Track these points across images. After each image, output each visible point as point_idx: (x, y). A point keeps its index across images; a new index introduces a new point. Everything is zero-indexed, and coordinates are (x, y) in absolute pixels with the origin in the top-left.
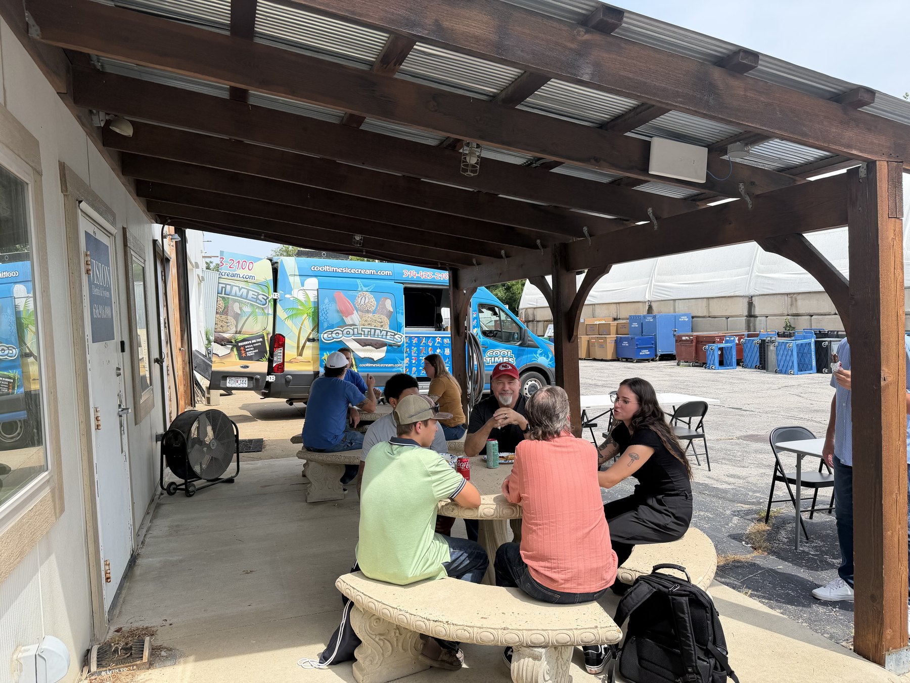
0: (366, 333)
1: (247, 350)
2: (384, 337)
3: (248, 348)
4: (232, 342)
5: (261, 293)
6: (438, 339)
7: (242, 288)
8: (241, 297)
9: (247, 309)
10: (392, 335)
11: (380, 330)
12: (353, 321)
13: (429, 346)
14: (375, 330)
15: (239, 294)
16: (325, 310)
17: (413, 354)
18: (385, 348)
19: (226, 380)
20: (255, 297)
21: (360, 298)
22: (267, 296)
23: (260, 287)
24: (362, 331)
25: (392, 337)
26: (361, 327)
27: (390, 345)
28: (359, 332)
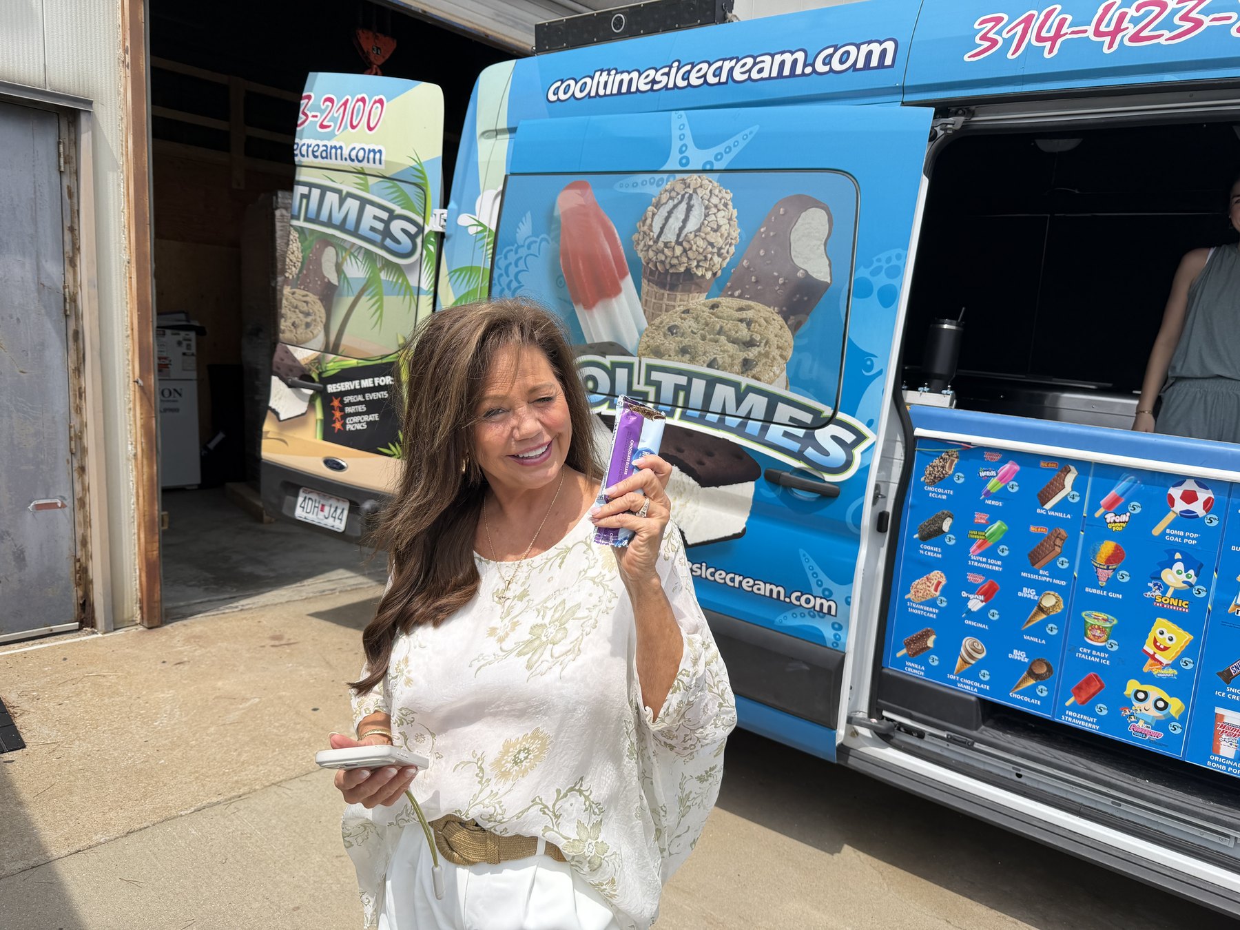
0: (667, 394)
1: (348, 410)
2: (754, 427)
3: (350, 404)
4: (312, 380)
5: (399, 210)
6: (1189, 497)
7: (350, 195)
8: (342, 227)
9: (356, 270)
10: (799, 424)
11: (736, 385)
12: (614, 327)
13: (1100, 530)
14: (712, 382)
15: (338, 217)
16: (513, 270)
17: (976, 559)
18: (747, 489)
19: (296, 496)
20: (380, 226)
21: (663, 212)
22: (420, 221)
23: (400, 189)
24: (649, 382)
25: (800, 432)
26: (646, 361)
27: (773, 477)
28: (636, 387)
